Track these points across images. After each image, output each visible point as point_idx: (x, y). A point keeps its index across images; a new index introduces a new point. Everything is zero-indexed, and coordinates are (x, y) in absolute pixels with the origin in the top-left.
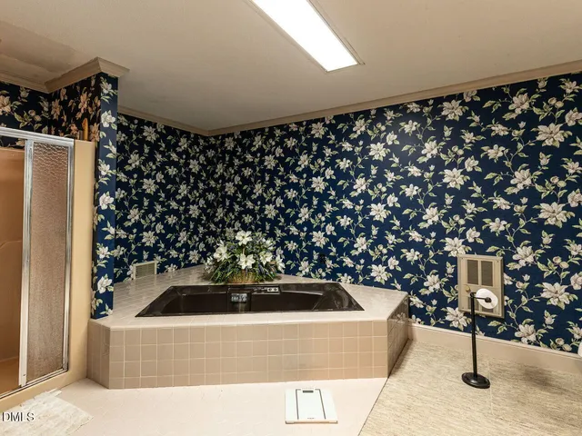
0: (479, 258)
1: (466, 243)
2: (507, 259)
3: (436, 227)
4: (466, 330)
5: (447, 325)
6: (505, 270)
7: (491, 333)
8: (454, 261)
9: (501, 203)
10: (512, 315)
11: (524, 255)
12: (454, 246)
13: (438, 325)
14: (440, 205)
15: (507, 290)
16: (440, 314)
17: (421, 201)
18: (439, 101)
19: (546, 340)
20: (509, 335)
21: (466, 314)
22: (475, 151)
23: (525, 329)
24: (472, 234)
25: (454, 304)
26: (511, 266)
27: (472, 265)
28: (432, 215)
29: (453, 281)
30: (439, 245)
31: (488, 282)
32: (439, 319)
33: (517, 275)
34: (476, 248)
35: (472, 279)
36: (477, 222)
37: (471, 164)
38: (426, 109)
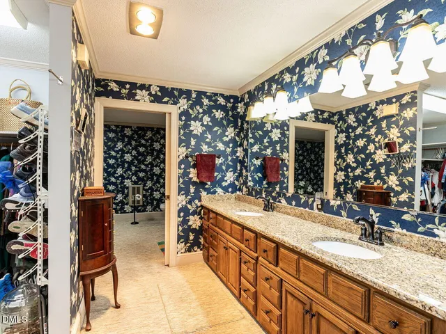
0: (136, 186)
1: (132, 181)
2: (144, 186)
3: (121, 176)
4: (131, 212)
5: (125, 212)
6: (144, 189)
7: (139, 211)
8: (128, 188)
9: (143, 167)
10: (145, 204)
11: (149, 184)
12: (128, 183)
13: (121, 213)
14: (123, 167)
15: (144, 196)
16: (122, 208)
17: (115, 166)
18: (123, 127)
19: (154, 210)
20: (144, 211)
21: (132, 207)
22: (135, 148)
23: (149, 208)
24: (134, 178)
25: (127, 204)
26: (146, 188)
27: (134, 188)
28: (120, 171)
29: (127, 195)
30: (122, 182)
31: (138, 193)
32: (122, 211)
33: (147, 190)
34: (135, 183)
35: (134, 194)
36: (135, 174)
37: (134, 152)
38: (118, 129)
